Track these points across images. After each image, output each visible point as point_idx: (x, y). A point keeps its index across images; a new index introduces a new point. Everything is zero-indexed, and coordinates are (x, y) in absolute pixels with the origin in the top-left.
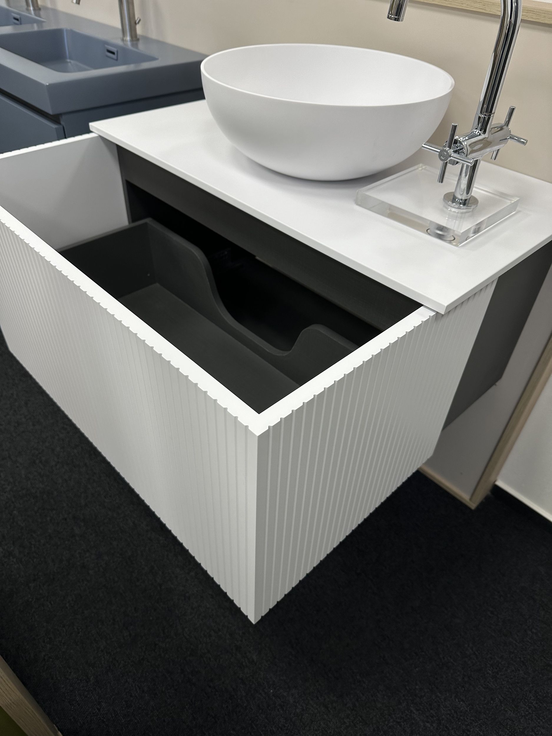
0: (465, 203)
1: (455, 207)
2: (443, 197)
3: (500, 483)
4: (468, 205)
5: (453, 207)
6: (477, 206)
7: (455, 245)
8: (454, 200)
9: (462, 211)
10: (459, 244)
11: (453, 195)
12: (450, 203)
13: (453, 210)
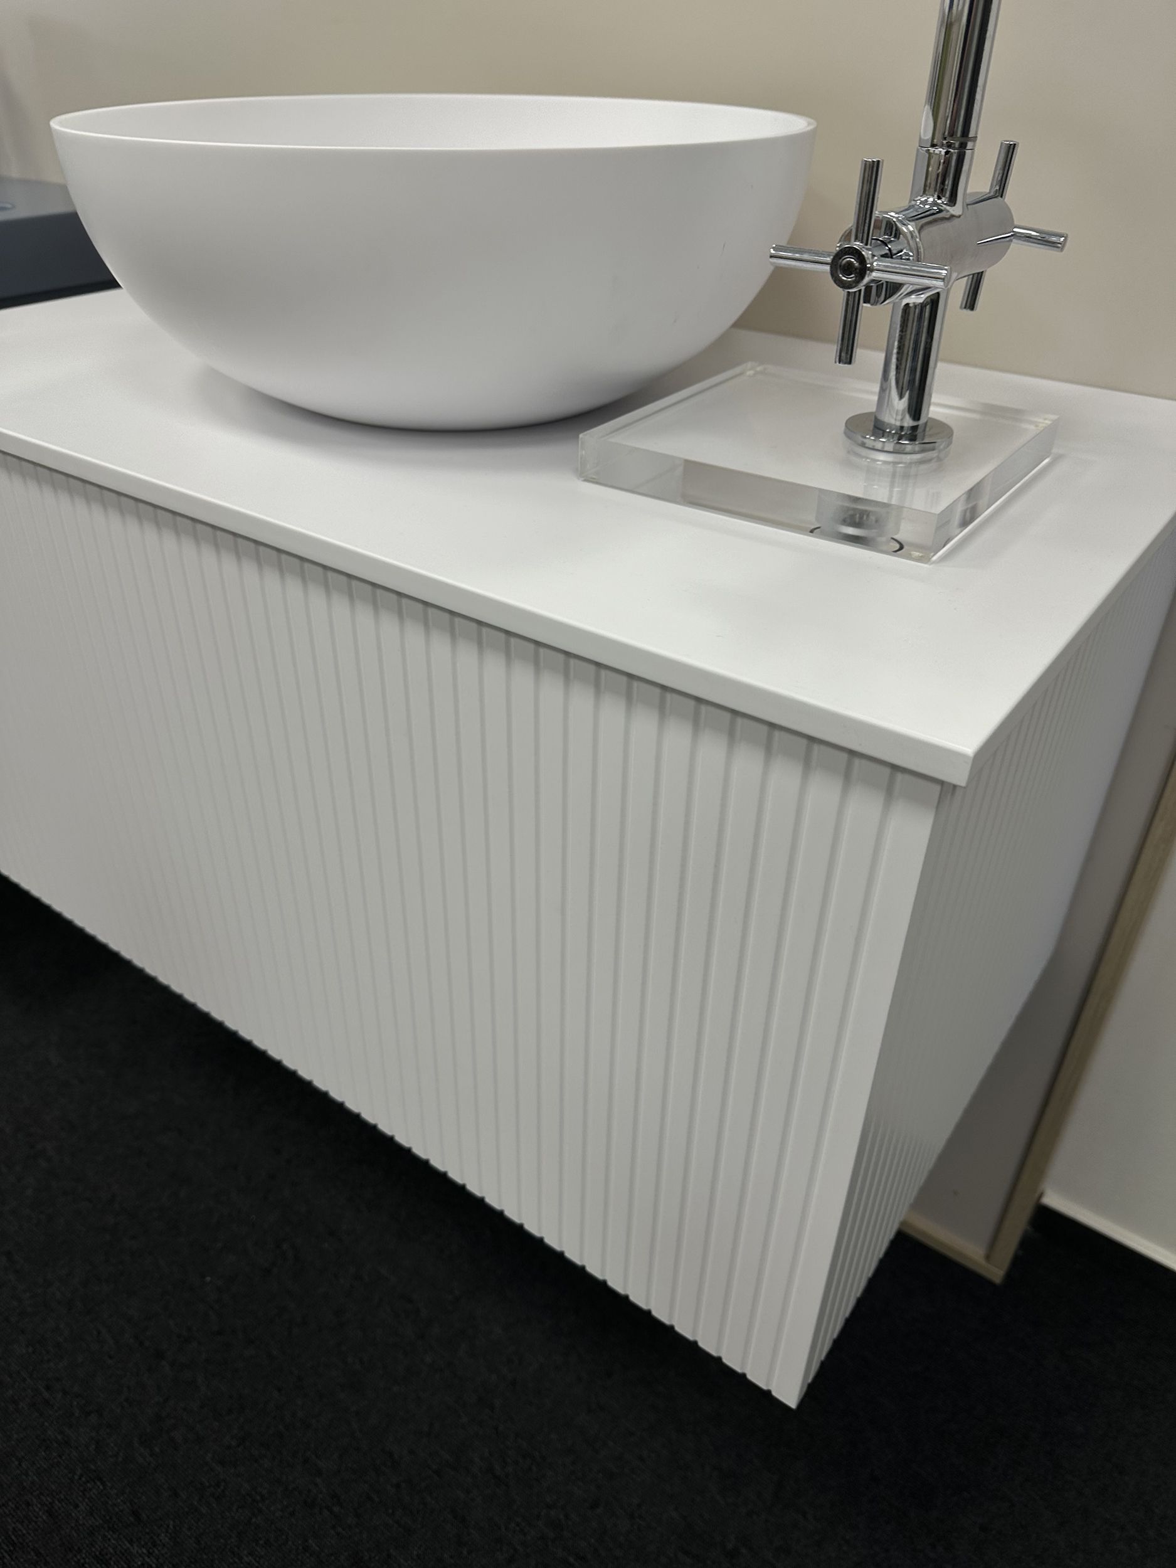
0: (913, 434)
1: (886, 449)
2: (843, 427)
3: (1054, 1200)
4: (923, 439)
5: (882, 451)
6: (950, 443)
7: (919, 560)
8: (879, 429)
9: (908, 458)
10: (932, 554)
11: (873, 419)
12: (870, 440)
13: (882, 457)
